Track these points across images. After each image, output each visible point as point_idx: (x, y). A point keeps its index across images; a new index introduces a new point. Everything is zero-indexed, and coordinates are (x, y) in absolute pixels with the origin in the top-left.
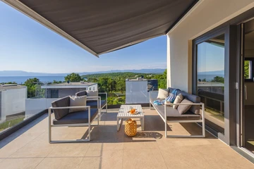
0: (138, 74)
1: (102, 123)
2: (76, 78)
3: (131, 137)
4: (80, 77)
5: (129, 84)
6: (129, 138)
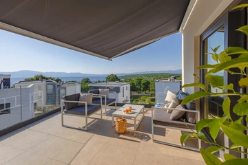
0: (173, 75)
1: (105, 118)
2: (114, 78)
3: (120, 134)
4: (117, 78)
5: (158, 85)
6: (117, 135)
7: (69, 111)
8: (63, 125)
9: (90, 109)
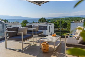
7: (11, 38)
8: (6, 48)
9: (25, 37)
